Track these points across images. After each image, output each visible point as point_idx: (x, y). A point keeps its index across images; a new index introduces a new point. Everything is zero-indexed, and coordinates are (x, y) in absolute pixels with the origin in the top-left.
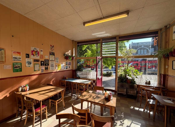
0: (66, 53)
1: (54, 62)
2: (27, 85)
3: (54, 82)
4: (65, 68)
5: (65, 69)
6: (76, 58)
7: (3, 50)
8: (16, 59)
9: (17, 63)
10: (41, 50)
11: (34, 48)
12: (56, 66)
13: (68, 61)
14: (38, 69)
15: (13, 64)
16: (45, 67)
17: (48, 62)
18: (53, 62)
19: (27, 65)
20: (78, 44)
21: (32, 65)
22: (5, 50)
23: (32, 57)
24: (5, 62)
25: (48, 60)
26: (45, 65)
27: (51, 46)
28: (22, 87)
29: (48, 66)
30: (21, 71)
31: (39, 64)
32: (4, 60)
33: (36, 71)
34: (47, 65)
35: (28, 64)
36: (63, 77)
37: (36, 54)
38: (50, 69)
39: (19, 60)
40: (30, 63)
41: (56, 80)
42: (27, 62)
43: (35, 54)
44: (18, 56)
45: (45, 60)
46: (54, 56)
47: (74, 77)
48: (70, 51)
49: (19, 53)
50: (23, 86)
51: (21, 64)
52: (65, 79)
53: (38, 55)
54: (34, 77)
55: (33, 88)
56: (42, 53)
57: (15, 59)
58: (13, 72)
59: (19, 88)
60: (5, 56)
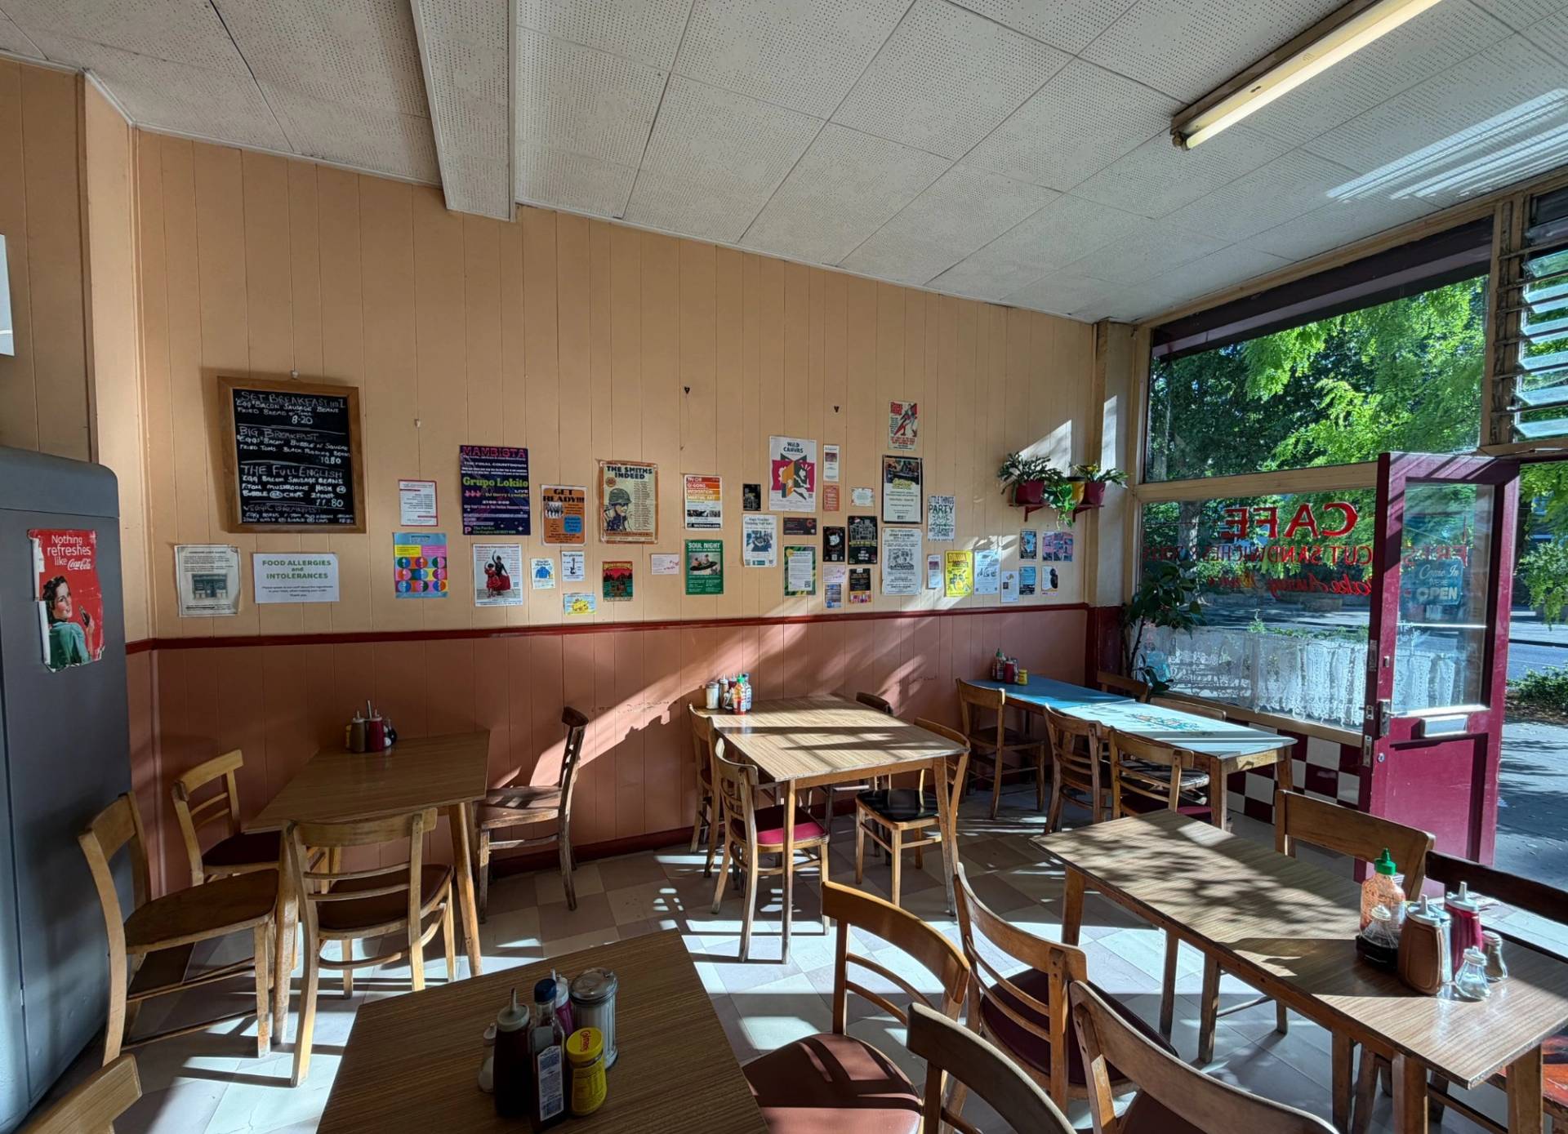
0: (1025, 455)
1: (917, 532)
2: (742, 680)
3: (914, 689)
4: (1015, 584)
5: (1013, 599)
6: (1130, 496)
7: (650, 473)
8: (700, 520)
9: (702, 542)
10: (827, 449)
11: (784, 442)
12: (934, 565)
13: (1047, 526)
14: (807, 584)
15: (687, 546)
16: (853, 572)
17: (875, 536)
18: (906, 530)
19: (749, 555)
20: (1162, 349)
21: (773, 555)
22: (657, 473)
23: (772, 499)
24: (656, 538)
25: (873, 520)
26: (854, 555)
27: (896, 408)
28: (721, 685)
29: (869, 561)
30: (719, 588)
31: (813, 549)
32: (651, 528)
33: (794, 593)
34: (863, 555)
35: (756, 549)
36: (993, 663)
37: (797, 484)
38: (886, 589)
39: (712, 525)
40: (761, 543)
41: (925, 676)
42: (749, 536)
43: (790, 483)
44: (706, 503)
45: (851, 519)
46: (915, 488)
47: (1103, 678)
48: (1065, 429)
49: (711, 483)
50: (726, 682)
51: (721, 547)
52: (1007, 677)
53: (810, 490)
54: (782, 637)
55: (774, 702)
56: (829, 473)
57: (693, 520)
58: (688, 593)
59: (707, 687)
60: (657, 506)
